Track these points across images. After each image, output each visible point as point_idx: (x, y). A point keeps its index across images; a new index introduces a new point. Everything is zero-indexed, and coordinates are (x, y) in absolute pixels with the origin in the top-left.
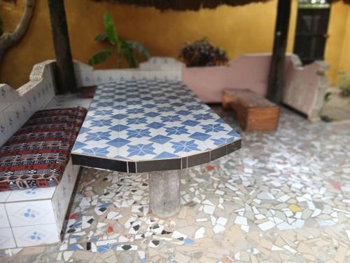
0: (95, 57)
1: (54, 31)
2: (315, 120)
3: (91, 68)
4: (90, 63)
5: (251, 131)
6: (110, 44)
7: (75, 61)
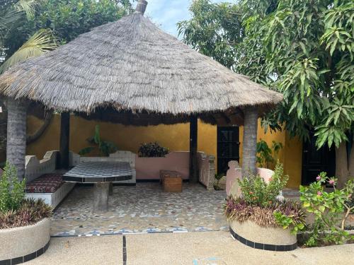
0: (83, 151)
1: (62, 134)
2: (210, 189)
3: (79, 156)
4: (79, 154)
5: (167, 192)
6: (95, 143)
7: (70, 151)
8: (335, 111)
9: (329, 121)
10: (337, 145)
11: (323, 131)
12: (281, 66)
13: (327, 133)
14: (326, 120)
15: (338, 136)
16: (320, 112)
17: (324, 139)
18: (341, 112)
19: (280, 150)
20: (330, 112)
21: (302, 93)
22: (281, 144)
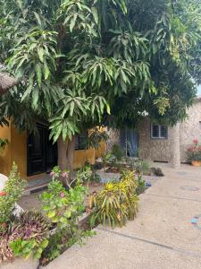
8: (70, 102)
9: (65, 112)
10: (70, 137)
11: (58, 123)
12: (9, 38)
13: (61, 125)
14: (62, 110)
15: (72, 129)
16: (56, 101)
17: (59, 132)
18: (75, 103)
19: (6, 146)
20: (65, 102)
21: (39, 75)
22: (7, 141)
